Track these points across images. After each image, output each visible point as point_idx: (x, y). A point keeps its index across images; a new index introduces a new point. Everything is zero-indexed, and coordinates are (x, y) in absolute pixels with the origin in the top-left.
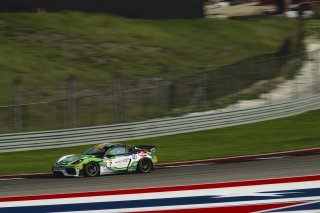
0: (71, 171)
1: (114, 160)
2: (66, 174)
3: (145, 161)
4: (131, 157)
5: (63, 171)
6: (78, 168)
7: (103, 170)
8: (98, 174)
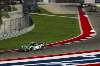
0: (27, 50)
1: (36, 47)
2: (26, 51)
3: (42, 47)
4: (39, 46)
5: (25, 50)
6: (29, 49)
7: (34, 49)
8: (33, 51)
